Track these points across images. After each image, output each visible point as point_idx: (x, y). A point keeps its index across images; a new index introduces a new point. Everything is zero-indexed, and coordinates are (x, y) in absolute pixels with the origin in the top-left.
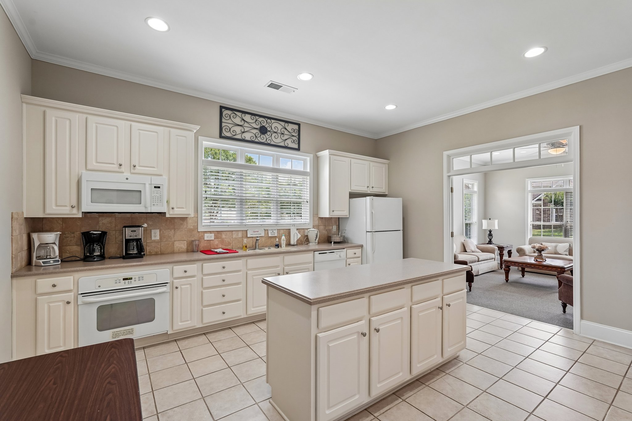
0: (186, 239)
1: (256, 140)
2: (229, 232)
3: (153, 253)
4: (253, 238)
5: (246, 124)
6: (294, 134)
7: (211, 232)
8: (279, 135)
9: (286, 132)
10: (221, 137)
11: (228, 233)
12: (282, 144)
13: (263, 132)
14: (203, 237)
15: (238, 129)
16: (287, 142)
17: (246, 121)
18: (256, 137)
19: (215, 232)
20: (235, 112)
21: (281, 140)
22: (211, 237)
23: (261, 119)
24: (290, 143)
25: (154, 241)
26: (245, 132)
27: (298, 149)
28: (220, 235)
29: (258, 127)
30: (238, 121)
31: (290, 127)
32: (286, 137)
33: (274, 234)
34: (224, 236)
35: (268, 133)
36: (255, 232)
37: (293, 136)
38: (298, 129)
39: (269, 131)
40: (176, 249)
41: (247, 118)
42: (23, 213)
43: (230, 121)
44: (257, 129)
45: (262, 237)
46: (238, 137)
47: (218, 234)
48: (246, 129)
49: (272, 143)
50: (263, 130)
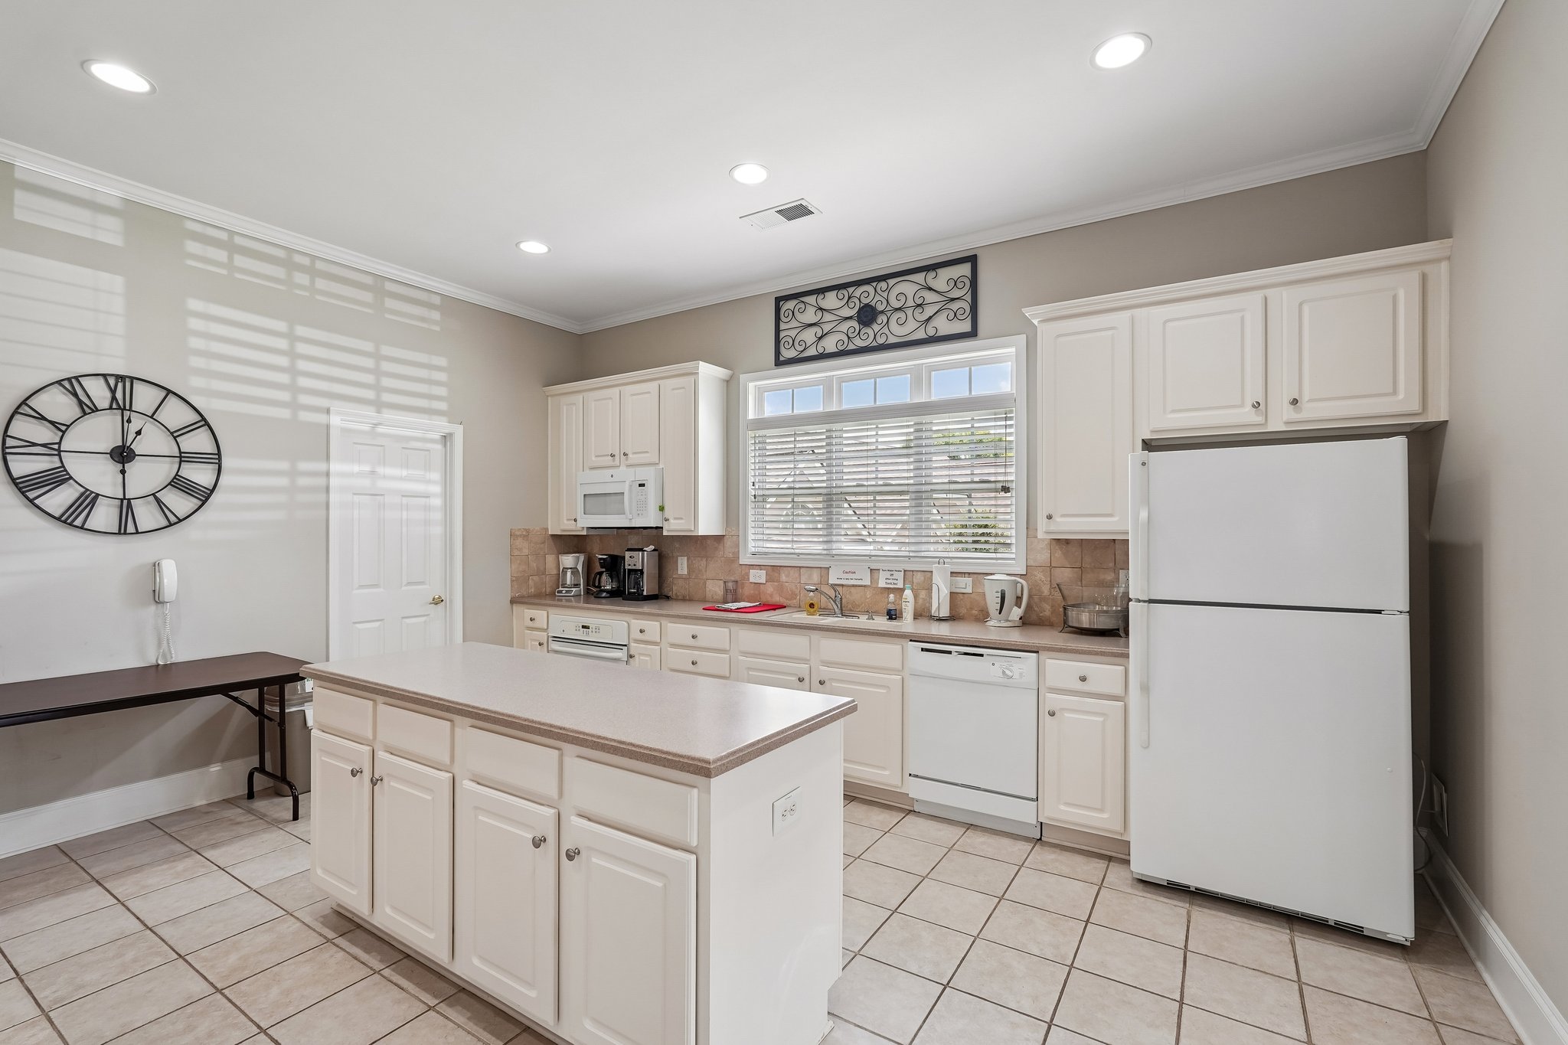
0: (722, 578)
1: (851, 347)
2: (793, 569)
3: (680, 598)
4: (845, 588)
5: (828, 317)
6: (956, 294)
7: (760, 567)
8: (909, 312)
9: (930, 297)
10: (779, 363)
11: (792, 571)
12: (920, 335)
13: (865, 319)
14: (748, 574)
15: (809, 336)
16: (935, 322)
17: (825, 310)
18: (849, 338)
19: (767, 567)
20: (803, 299)
21: (914, 324)
22: (760, 577)
23: (859, 291)
24: (943, 325)
25: (681, 577)
26: (826, 334)
27: (973, 334)
28: (776, 575)
29: (853, 312)
30: (810, 316)
31: (941, 280)
32: (929, 311)
33: (895, 582)
34: (784, 578)
35: (882, 318)
36: (847, 573)
37: (953, 300)
38: (969, 274)
39: (882, 312)
40: (709, 595)
41: (831, 300)
42: (547, 529)
43: (794, 324)
44: (850, 318)
45: (865, 586)
46: (812, 352)
47: (774, 570)
48: (827, 328)
49: (892, 340)
50: (867, 315)
